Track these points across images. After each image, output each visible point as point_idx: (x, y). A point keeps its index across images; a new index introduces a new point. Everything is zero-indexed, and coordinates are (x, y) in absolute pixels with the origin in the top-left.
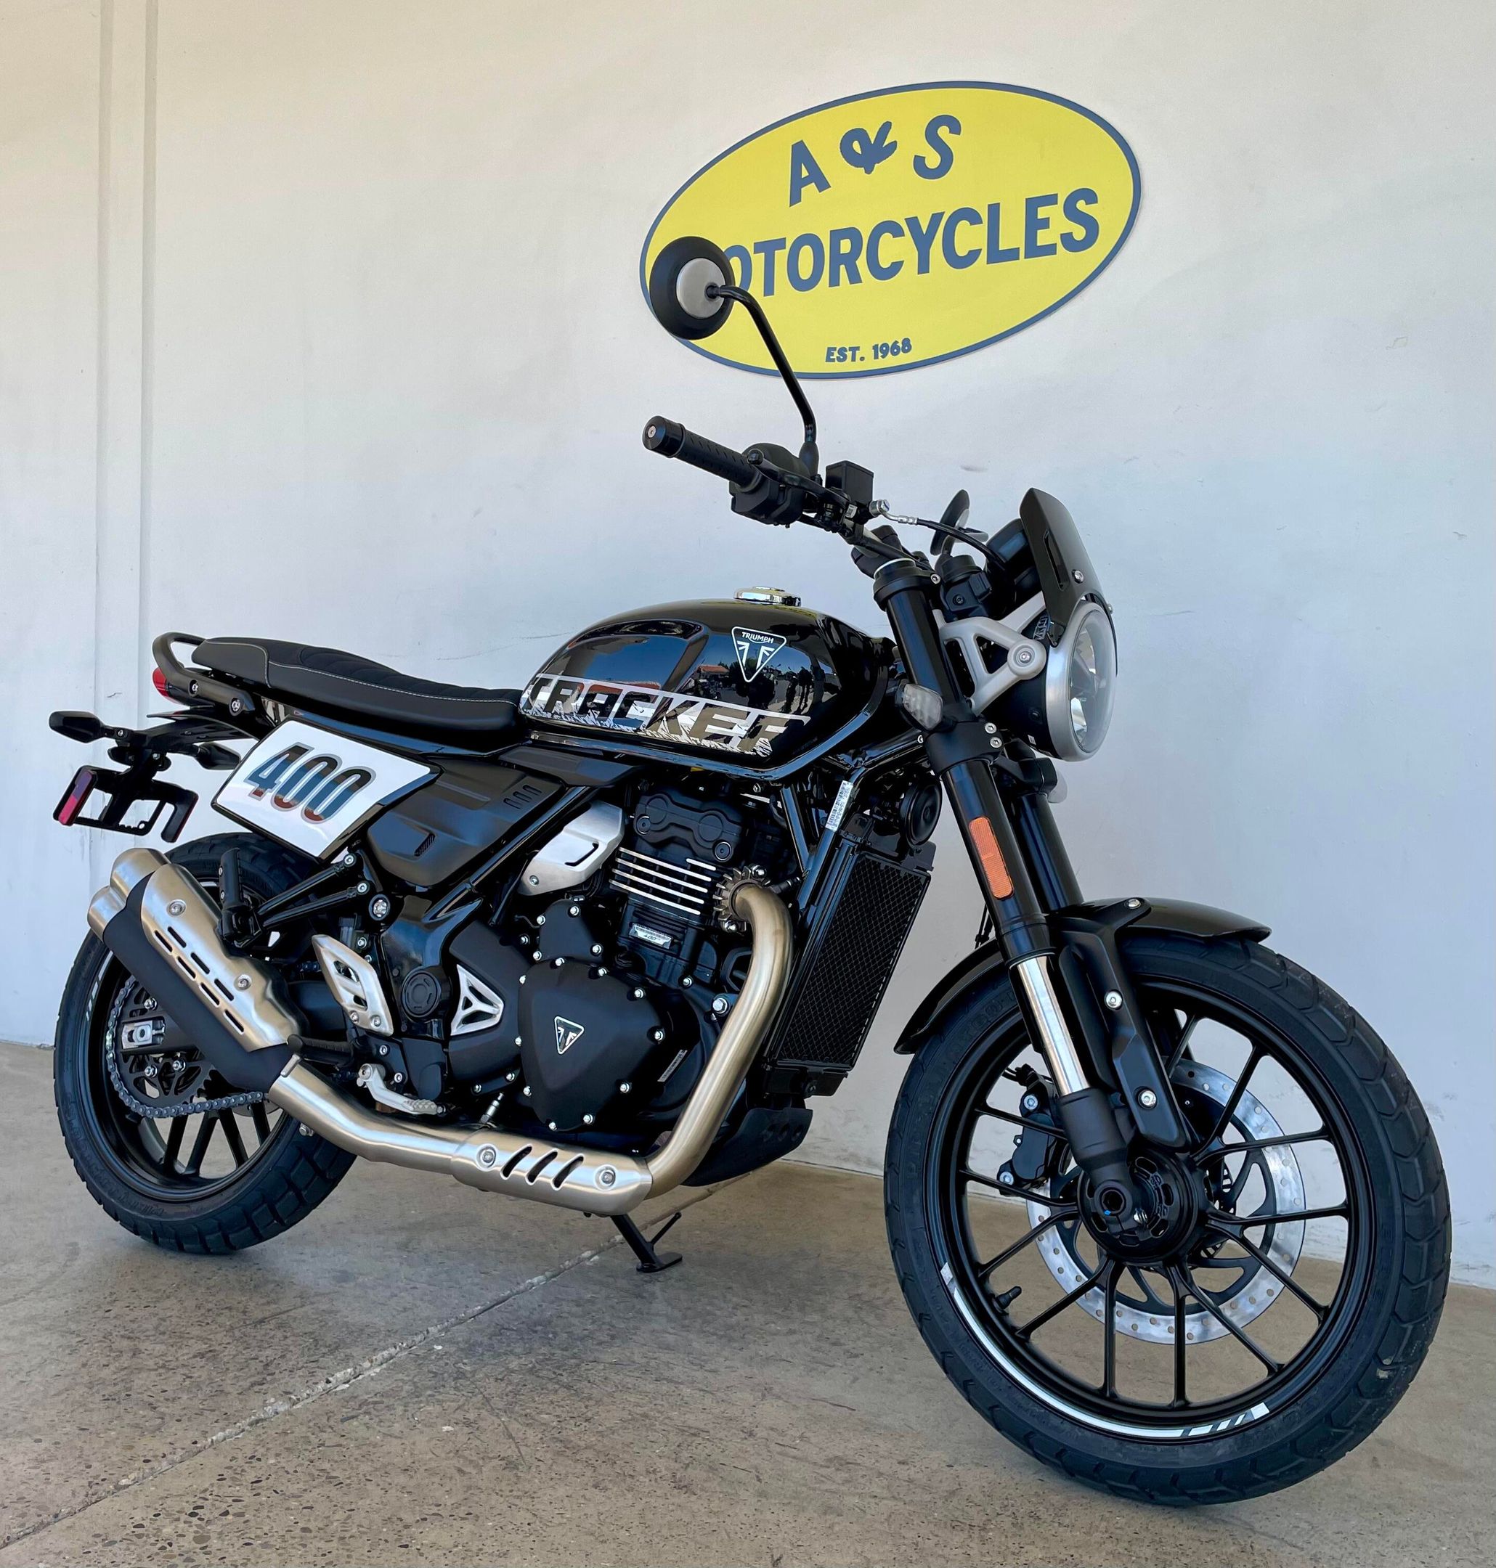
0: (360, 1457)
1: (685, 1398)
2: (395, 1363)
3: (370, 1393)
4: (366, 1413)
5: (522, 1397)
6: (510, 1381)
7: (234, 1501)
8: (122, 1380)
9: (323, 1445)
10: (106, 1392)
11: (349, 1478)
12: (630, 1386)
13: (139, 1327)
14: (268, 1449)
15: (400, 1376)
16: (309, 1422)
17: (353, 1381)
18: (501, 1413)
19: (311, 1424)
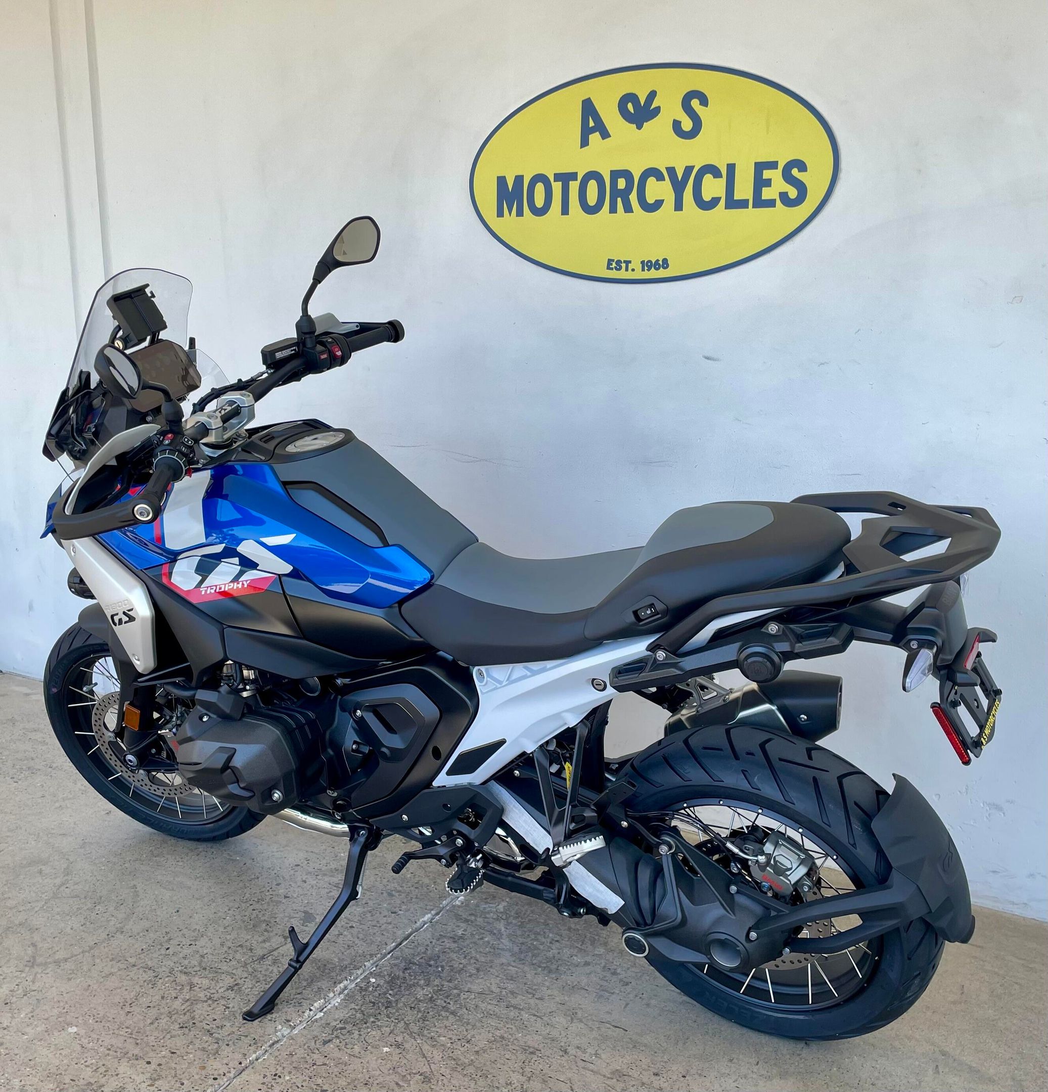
0: (338, 1074)
1: (525, 1022)
2: (348, 994)
3: (336, 1020)
4: (337, 1037)
5: (428, 1022)
6: (419, 1009)
8: (188, 1010)
9: (314, 1064)
10: (179, 1021)
11: (334, 1091)
12: (492, 1013)
13: (190, 962)
14: (284, 1068)
15: (353, 1006)
16: (304, 1045)
17: (325, 1009)
18: (417, 1037)
19: (306, 1047)
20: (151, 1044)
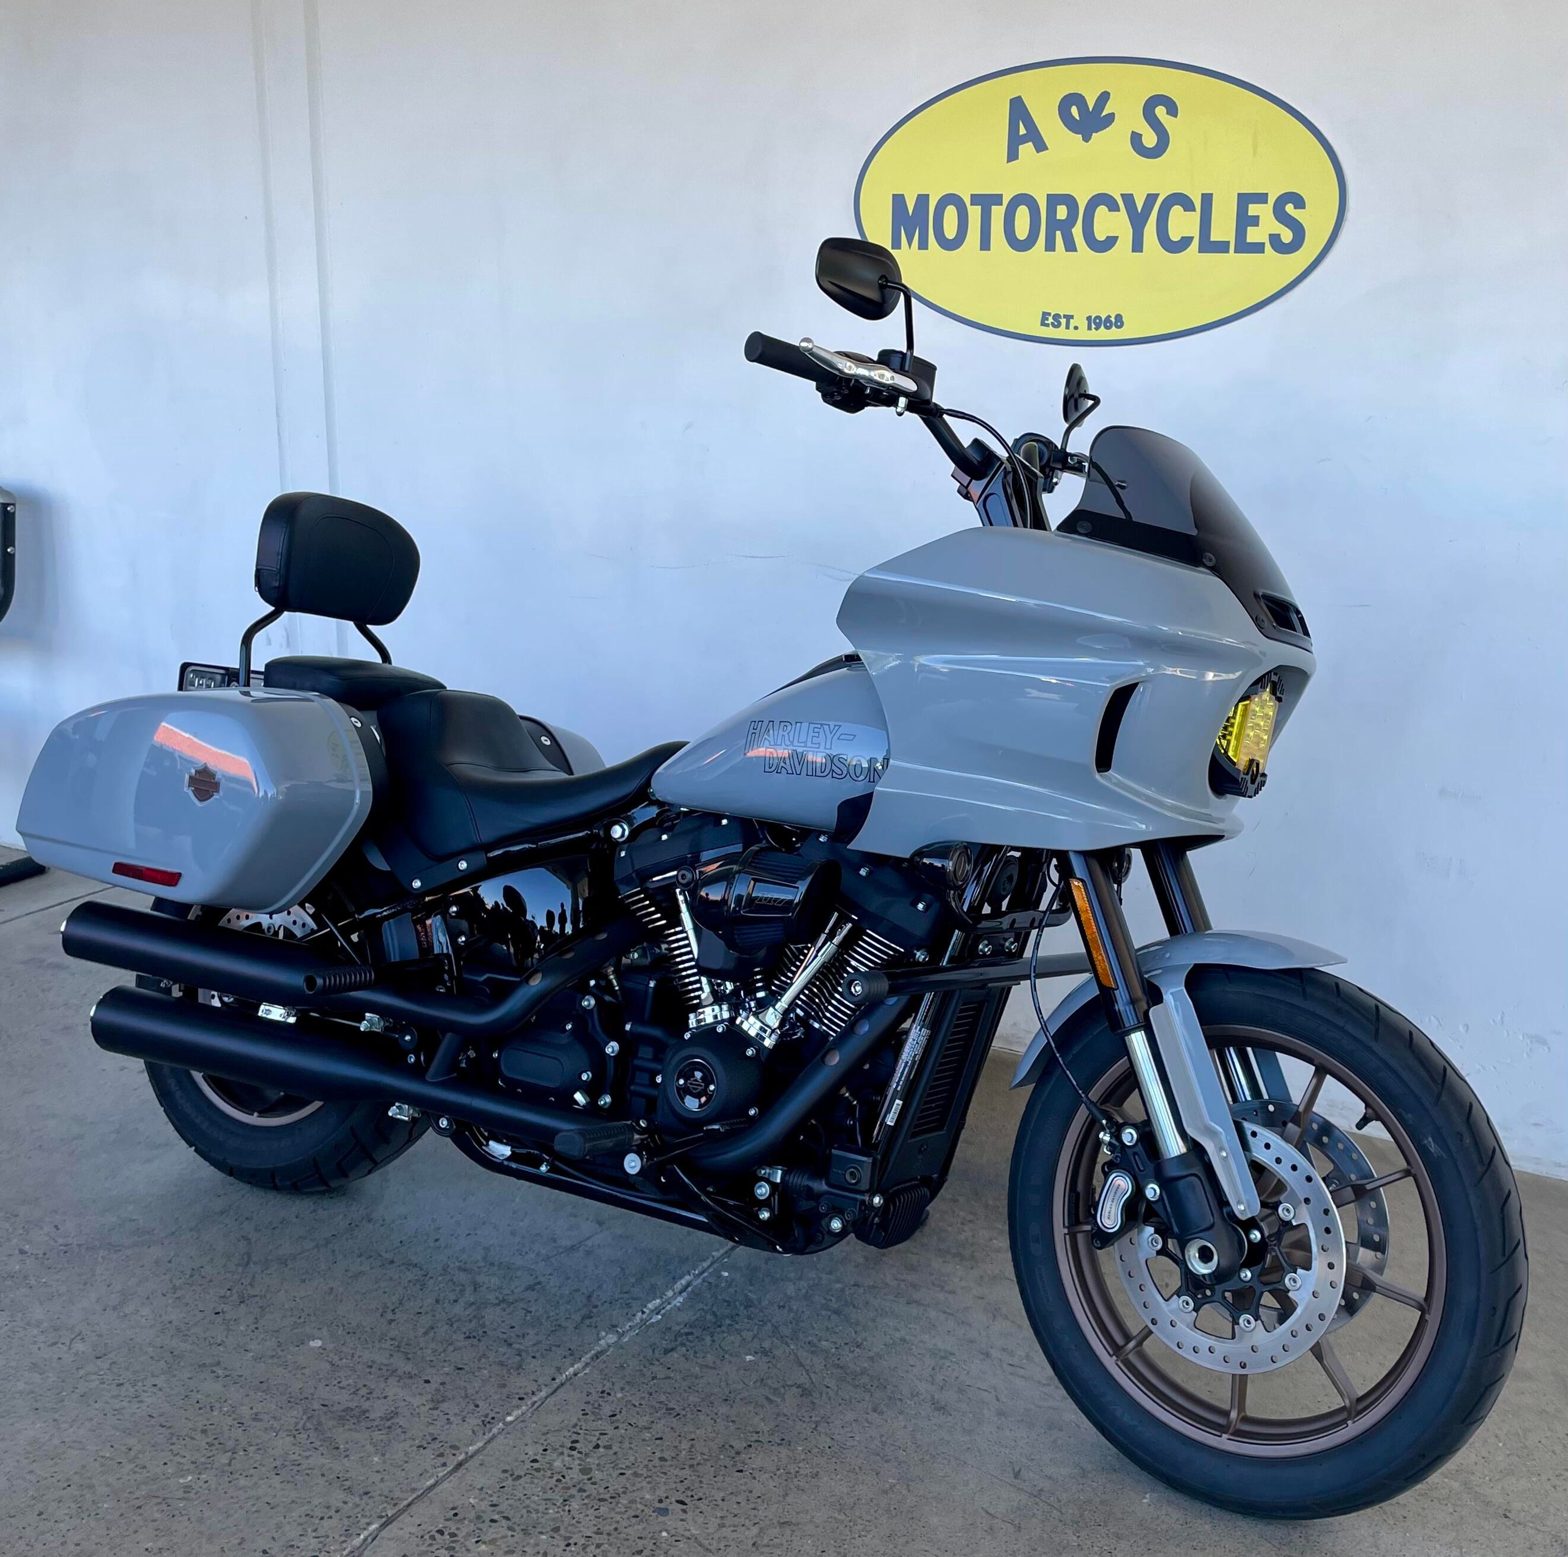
0: (688, 1390)
1: (932, 1321)
2: (693, 1291)
3: (678, 1324)
4: (683, 1345)
5: (803, 1324)
6: (789, 1307)
7: (601, 1434)
8: (475, 1317)
9: (654, 1378)
10: (464, 1330)
11: (684, 1409)
12: (887, 1310)
13: (470, 1257)
14: (613, 1384)
15: (701, 1306)
16: (639, 1354)
17: (663, 1312)
18: (789, 1341)
19: (641, 1357)
20: (428, 1359)
